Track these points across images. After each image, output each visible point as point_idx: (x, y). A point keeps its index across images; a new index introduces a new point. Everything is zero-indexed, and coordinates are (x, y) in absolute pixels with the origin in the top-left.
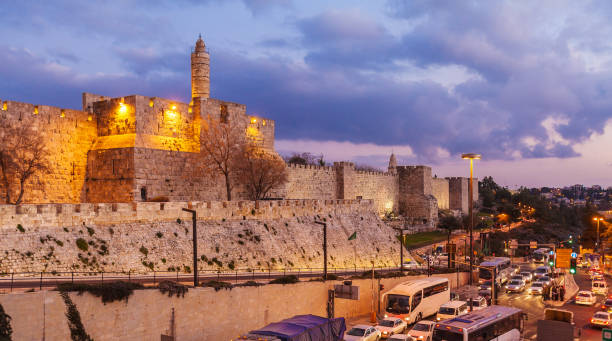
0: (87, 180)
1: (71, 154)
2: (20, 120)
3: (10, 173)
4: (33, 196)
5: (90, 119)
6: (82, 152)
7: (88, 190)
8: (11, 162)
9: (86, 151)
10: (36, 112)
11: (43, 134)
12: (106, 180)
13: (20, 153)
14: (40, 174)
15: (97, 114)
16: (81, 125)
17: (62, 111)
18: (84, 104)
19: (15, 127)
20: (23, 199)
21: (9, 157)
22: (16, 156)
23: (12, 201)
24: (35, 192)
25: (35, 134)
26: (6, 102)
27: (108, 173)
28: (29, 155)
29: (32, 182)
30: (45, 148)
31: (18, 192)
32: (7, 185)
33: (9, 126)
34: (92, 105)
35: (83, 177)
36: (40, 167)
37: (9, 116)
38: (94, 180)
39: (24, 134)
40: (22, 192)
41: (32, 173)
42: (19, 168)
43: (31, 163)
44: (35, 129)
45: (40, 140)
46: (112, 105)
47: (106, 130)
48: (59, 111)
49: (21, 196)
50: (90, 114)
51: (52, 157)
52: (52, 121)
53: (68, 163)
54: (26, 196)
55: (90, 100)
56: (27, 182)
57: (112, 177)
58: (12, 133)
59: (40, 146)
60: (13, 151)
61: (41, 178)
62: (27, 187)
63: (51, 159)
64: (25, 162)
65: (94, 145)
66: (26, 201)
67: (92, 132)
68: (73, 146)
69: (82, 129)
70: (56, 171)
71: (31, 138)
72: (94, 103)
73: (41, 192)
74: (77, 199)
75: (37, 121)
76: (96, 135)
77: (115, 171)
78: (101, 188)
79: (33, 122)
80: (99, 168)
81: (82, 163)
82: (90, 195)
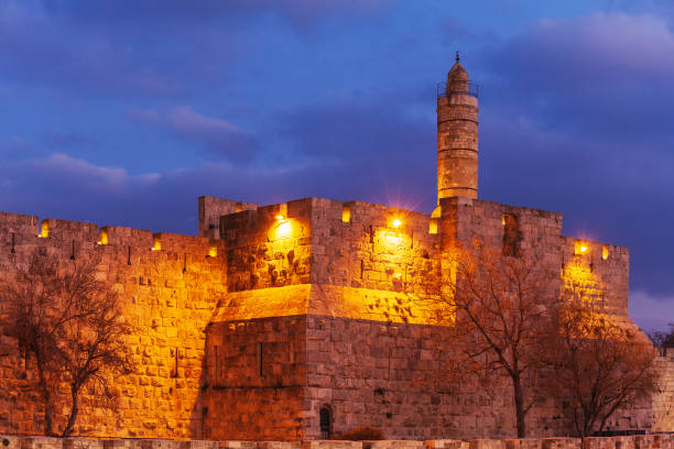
0: (204, 388)
1: (172, 332)
2: (72, 258)
3: (51, 370)
4: (95, 421)
5: (213, 253)
6: (194, 326)
7: (205, 411)
8: (53, 348)
9: (203, 324)
10: (105, 240)
11: (118, 287)
12: (245, 389)
13: (71, 330)
14: (108, 373)
15: (229, 243)
16: (194, 267)
17: (157, 236)
18: (202, 220)
19: (61, 273)
20: (76, 426)
21: (50, 337)
22: (63, 335)
23: (55, 430)
24: (99, 412)
25: (101, 286)
26: (46, 221)
27: (248, 372)
28: (89, 334)
29: (92, 392)
30: (121, 319)
31: (66, 411)
32: (46, 396)
33: (51, 272)
34: (216, 222)
35: (195, 381)
36: (109, 358)
37: (52, 251)
38: (220, 388)
39: (79, 287)
40: (75, 411)
41: (93, 372)
42: (68, 359)
43: (92, 349)
44: (100, 276)
45: (111, 302)
46: (259, 221)
47: (246, 277)
48: (150, 237)
49: (72, 419)
50: (213, 242)
51: (133, 338)
52: (136, 260)
53: (167, 351)
54: (82, 422)
55: (214, 211)
56: (84, 392)
57: (259, 382)
58: (57, 285)
59: (110, 315)
60: (58, 325)
61: (112, 384)
62: (84, 401)
63: (131, 340)
64: (81, 348)
65: (222, 310)
66: (82, 431)
67: (217, 282)
68: (176, 312)
69: (196, 276)
70: (142, 369)
71: (93, 296)
72: (222, 218)
73: (110, 412)
74: (184, 431)
75: (106, 259)
76: (224, 289)
77: (263, 370)
78: (233, 406)
79: (98, 261)
80: (231, 361)
81: (195, 351)
82: (209, 423)
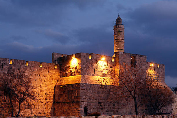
0: (54, 103)
1: (46, 88)
2: (19, 69)
3: (13, 99)
4: (25, 112)
5: (56, 68)
6: (51, 87)
7: (54, 109)
8: (14, 93)
9: (54, 86)
10: (27, 65)
11: (31, 77)
12: (65, 103)
13: (18, 88)
14: (29, 100)
15: (60, 65)
16: (51, 71)
17: (41, 63)
18: (53, 59)
19: (16, 73)
20: (20, 114)
21: (13, 90)
22: (16, 90)
23: (14, 115)
24: (26, 110)
25: (27, 77)
26: (11, 60)
27: (65, 98)
28: (23, 89)
29: (24, 105)
30: (32, 85)
31: (17, 110)
32: (12, 106)
33: (13, 73)
34: (57, 59)
35: (52, 101)
36: (29, 96)
37: (13, 67)
38: (58, 103)
39: (21, 77)
40: (20, 110)
41: (25, 99)
42: (18, 96)
43: (24, 93)
44: (26, 74)
45: (29, 80)
46: (68, 59)
47: (64, 74)
48: (39, 64)
49: (19, 112)
50: (56, 65)
51: (35, 90)
52: (36, 70)
53: (44, 93)
54: (22, 113)
55: (56, 57)
56: (22, 105)
57: (68, 101)
58: (15, 77)
59: (29, 84)
60: (15, 87)
61: (30, 102)
62: (22, 107)
64: (21, 93)
65: (58, 82)
66: (22, 115)
67: (57, 75)
68: (46, 83)
69: (51, 73)
70: (38, 98)
71: (25, 79)
73: (29, 110)
74: (49, 114)
75: (28, 69)
76: (59, 77)
78: (62, 107)
79: (26, 70)
80: (61, 96)
81: (52, 93)
82: (55, 112)
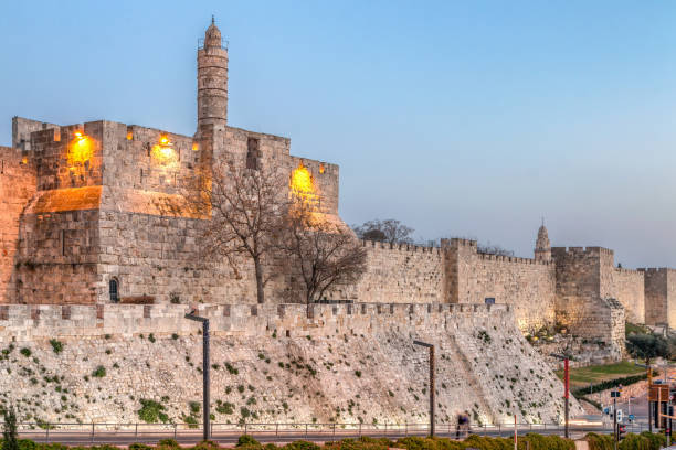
0: (18, 265)
5: (25, 162)
7: (19, 282)
9: (17, 216)
12: (50, 265)
15: (37, 153)
16: (9, 171)
18: (15, 136)
27: (53, 253)
34: (27, 138)
35: (11, 259)
38: (31, 265)
47: (51, 180)
50: (25, 153)
55: (25, 130)
57: (61, 260)
65: (32, 205)
67: (29, 183)
69: (11, 178)
72: (32, 134)
76: (33, 188)
77: (65, 251)
78: (41, 279)
80: (40, 244)
81: (11, 235)
82: (23, 292)
